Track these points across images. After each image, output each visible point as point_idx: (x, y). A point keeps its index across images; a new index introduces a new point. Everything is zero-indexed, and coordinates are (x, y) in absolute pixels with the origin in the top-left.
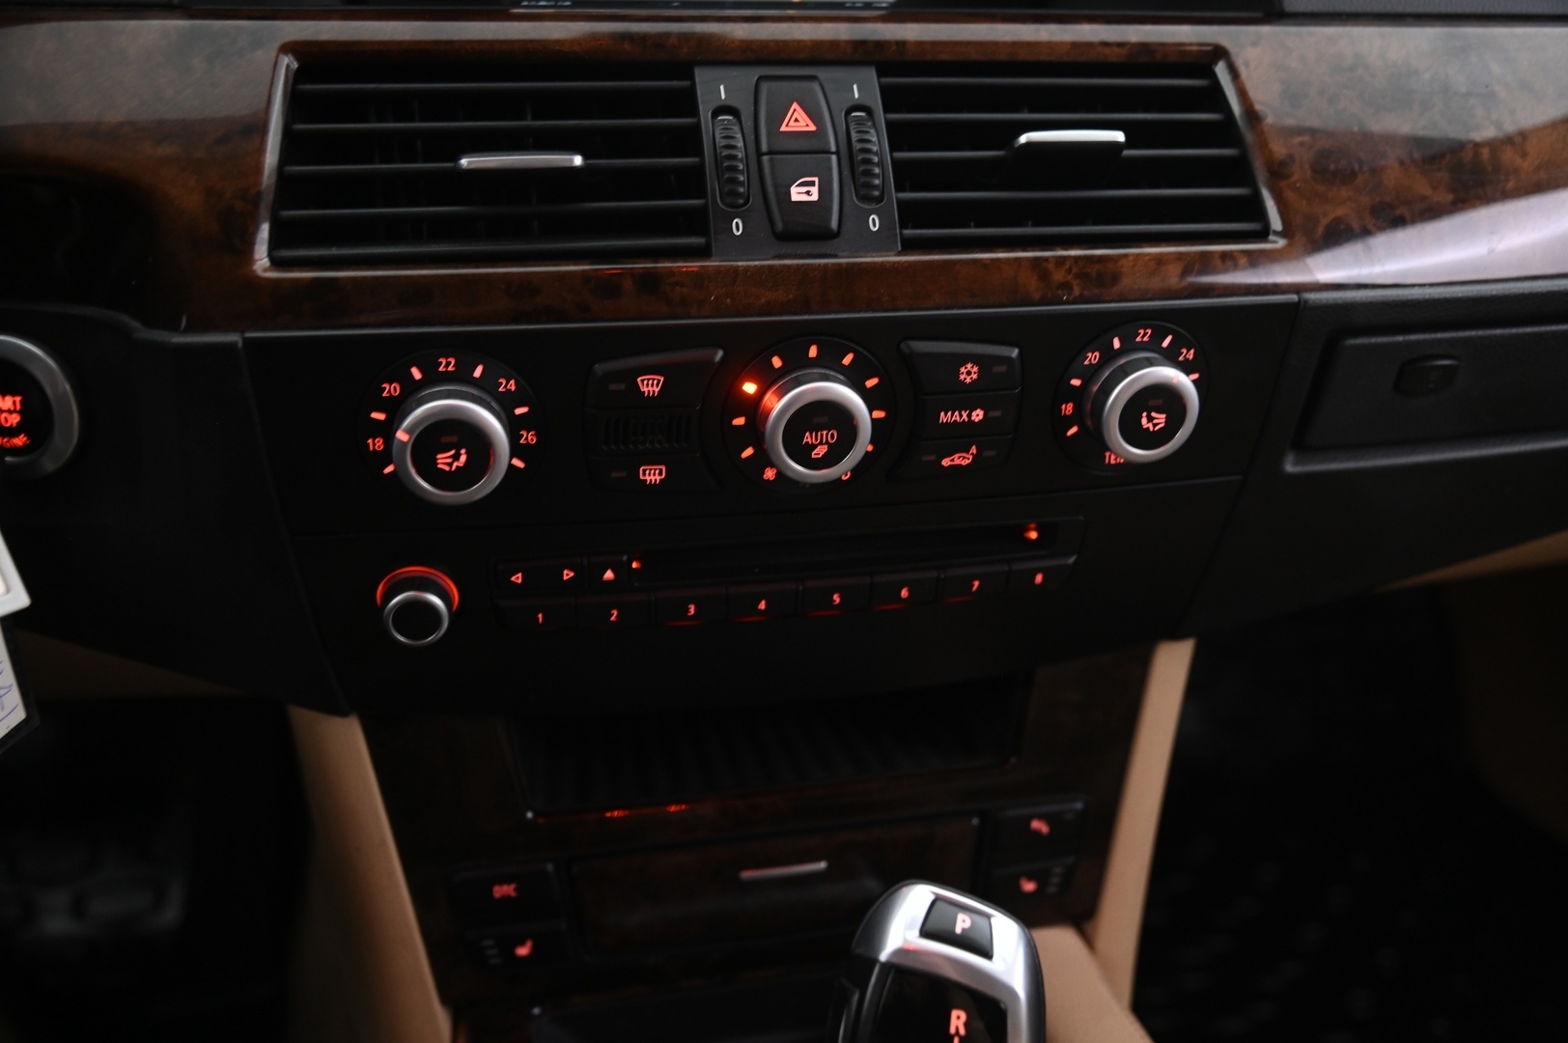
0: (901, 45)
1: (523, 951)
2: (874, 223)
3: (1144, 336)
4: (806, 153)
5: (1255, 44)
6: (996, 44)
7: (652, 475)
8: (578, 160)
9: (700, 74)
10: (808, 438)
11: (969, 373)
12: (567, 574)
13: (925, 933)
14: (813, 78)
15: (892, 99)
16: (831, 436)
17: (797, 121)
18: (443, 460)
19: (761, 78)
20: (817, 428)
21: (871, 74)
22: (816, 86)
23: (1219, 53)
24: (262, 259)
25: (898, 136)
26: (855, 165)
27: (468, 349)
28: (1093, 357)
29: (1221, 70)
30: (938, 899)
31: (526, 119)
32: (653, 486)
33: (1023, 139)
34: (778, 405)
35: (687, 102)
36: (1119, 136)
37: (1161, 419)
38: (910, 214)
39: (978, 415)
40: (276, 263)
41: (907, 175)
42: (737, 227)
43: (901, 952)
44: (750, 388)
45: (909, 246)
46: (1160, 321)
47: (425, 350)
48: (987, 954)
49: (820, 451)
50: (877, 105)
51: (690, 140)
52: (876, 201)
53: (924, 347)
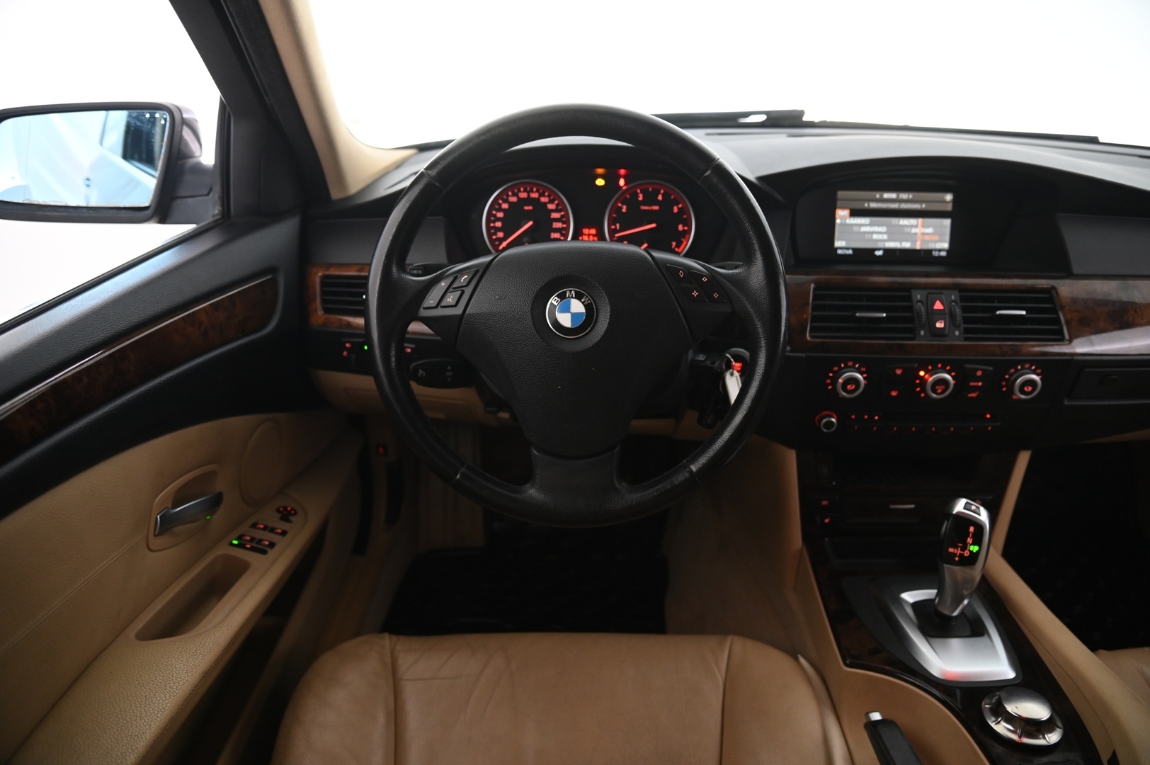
0: (965, 285)
2: (957, 333)
3: (1027, 366)
4: (940, 315)
5: (1063, 286)
6: (991, 285)
7: (894, 394)
8: (884, 315)
9: (914, 292)
10: (937, 387)
11: (979, 373)
12: (866, 417)
13: (965, 508)
14: (941, 293)
15: (963, 299)
16: (943, 387)
17: (938, 306)
18: (849, 387)
19: (929, 293)
20: (939, 385)
21: (957, 292)
22: (943, 296)
23: (1054, 288)
24: (808, 338)
25: (964, 309)
26: (952, 316)
27: (855, 360)
28: (1012, 371)
29: (1053, 292)
30: (967, 503)
32: (894, 397)
33: (998, 312)
34: (931, 379)
35: (909, 298)
36: (1024, 313)
37: (1030, 388)
38: (966, 331)
39: (980, 384)
40: (811, 337)
41: (966, 320)
42: (922, 333)
43: (959, 512)
44: (922, 373)
45: (966, 339)
46: (1032, 362)
47: (845, 361)
48: (980, 515)
49: (940, 391)
50: (958, 301)
51: (910, 309)
52: (958, 327)
53: (968, 366)
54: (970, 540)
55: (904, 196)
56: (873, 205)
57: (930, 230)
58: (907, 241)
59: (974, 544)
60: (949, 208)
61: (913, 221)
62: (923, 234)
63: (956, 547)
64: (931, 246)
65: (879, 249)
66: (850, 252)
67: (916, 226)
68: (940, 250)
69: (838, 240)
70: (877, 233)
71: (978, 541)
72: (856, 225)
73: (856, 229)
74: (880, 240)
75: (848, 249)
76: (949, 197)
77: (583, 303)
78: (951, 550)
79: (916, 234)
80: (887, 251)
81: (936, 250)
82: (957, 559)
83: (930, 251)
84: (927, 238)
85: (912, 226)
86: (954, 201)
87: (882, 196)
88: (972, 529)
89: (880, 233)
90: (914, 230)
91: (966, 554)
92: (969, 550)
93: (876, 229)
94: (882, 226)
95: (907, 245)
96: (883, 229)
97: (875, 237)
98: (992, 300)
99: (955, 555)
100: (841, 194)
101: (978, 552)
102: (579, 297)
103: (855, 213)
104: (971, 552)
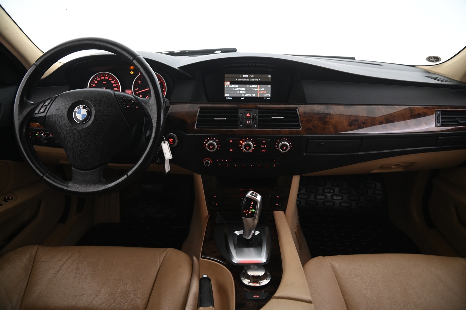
0: (261, 107)
1: (216, 204)
2: (255, 126)
3: (284, 139)
4: (248, 119)
5: (302, 107)
6: (271, 107)
7: (231, 150)
8: (226, 119)
9: (239, 110)
10: (246, 147)
11: (264, 142)
12: (223, 160)
13: (251, 195)
15: (259, 113)
16: (249, 147)
17: (248, 115)
18: (210, 147)
19: (245, 111)
20: (247, 146)
21: (257, 110)
22: (251, 112)
23: (297, 108)
24: (195, 127)
25: (259, 117)
26: (254, 120)
27: (214, 137)
28: (278, 141)
29: (297, 109)
30: (253, 192)
31: (222, 114)
32: (231, 151)
33: (272, 118)
34: (244, 144)
35: (237, 113)
36: (283, 118)
37: (285, 148)
38: (259, 125)
39: (265, 146)
40: (197, 128)
41: (259, 121)
42: (241, 126)
43: (249, 196)
44: (241, 142)
45: (259, 128)
46: (286, 137)
47: (210, 137)
48: (256, 197)
49: (248, 149)
50: (257, 113)
51: (237, 117)
52: (255, 123)
53: (260, 139)
54: (251, 207)
55: (252, 76)
56: (239, 80)
57: (263, 89)
58: (254, 94)
59: (253, 209)
60: (270, 80)
61: (256, 86)
62: (260, 91)
63: (246, 210)
64: (264, 95)
65: (243, 97)
66: (231, 98)
67: (257, 88)
68: (267, 97)
69: (226, 94)
70: (241, 91)
71: (254, 208)
72: (233, 88)
73: (233, 89)
74: (243, 94)
75: (230, 97)
76: (269, 76)
78: (244, 211)
79: (257, 91)
80: (245, 98)
81: (265, 97)
82: (246, 215)
83: (263, 97)
84: (261, 92)
85: (255, 88)
86: (271, 78)
87: (242, 76)
88: (252, 203)
89: (243, 91)
90: (256, 89)
91: (250, 213)
92: (251, 211)
93: (241, 89)
94: (243, 88)
95: (254, 95)
96: (244, 89)
97: (241, 92)
99: (246, 213)
100: (226, 75)
101: (254, 212)
102: (84, 108)
103: (231, 83)
104: (252, 212)
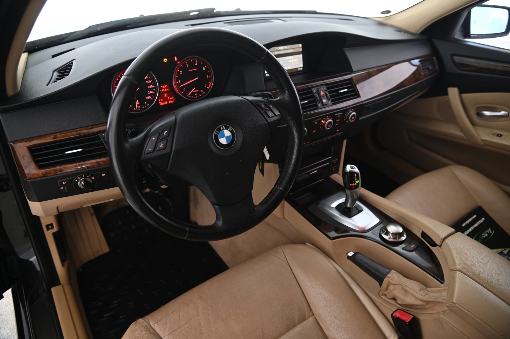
0: (327, 83)
2: (330, 103)
3: (351, 109)
4: (323, 97)
7: (314, 132)
8: (307, 101)
9: (312, 89)
11: (339, 116)
13: (350, 168)
14: (321, 88)
17: (322, 93)
19: (317, 89)
20: (329, 124)
21: (325, 86)
22: (322, 89)
23: (351, 78)
25: (329, 93)
26: (327, 96)
28: (348, 113)
29: (351, 80)
30: (350, 166)
32: (314, 133)
33: (340, 92)
34: (326, 123)
35: (311, 92)
37: (353, 118)
38: (332, 101)
39: (339, 120)
41: (331, 97)
42: (320, 106)
43: (349, 170)
44: (322, 121)
45: (333, 104)
48: (355, 169)
49: (329, 127)
50: (326, 89)
51: (313, 96)
52: (329, 100)
53: (336, 114)
54: (356, 179)
55: (286, 47)
56: (276, 53)
57: (296, 60)
58: (289, 66)
59: (357, 180)
60: (301, 50)
61: (290, 57)
62: (294, 62)
63: (352, 183)
64: (297, 67)
67: (291, 59)
68: (300, 68)
71: (358, 179)
76: (300, 46)
77: (229, 131)
78: (351, 185)
79: (292, 62)
81: (299, 68)
82: (353, 187)
83: (297, 69)
84: (295, 64)
86: (303, 47)
87: (278, 48)
88: (355, 175)
90: (291, 61)
91: (356, 184)
98: (337, 86)
99: (352, 186)
101: (359, 182)
102: (227, 128)
104: (357, 183)
